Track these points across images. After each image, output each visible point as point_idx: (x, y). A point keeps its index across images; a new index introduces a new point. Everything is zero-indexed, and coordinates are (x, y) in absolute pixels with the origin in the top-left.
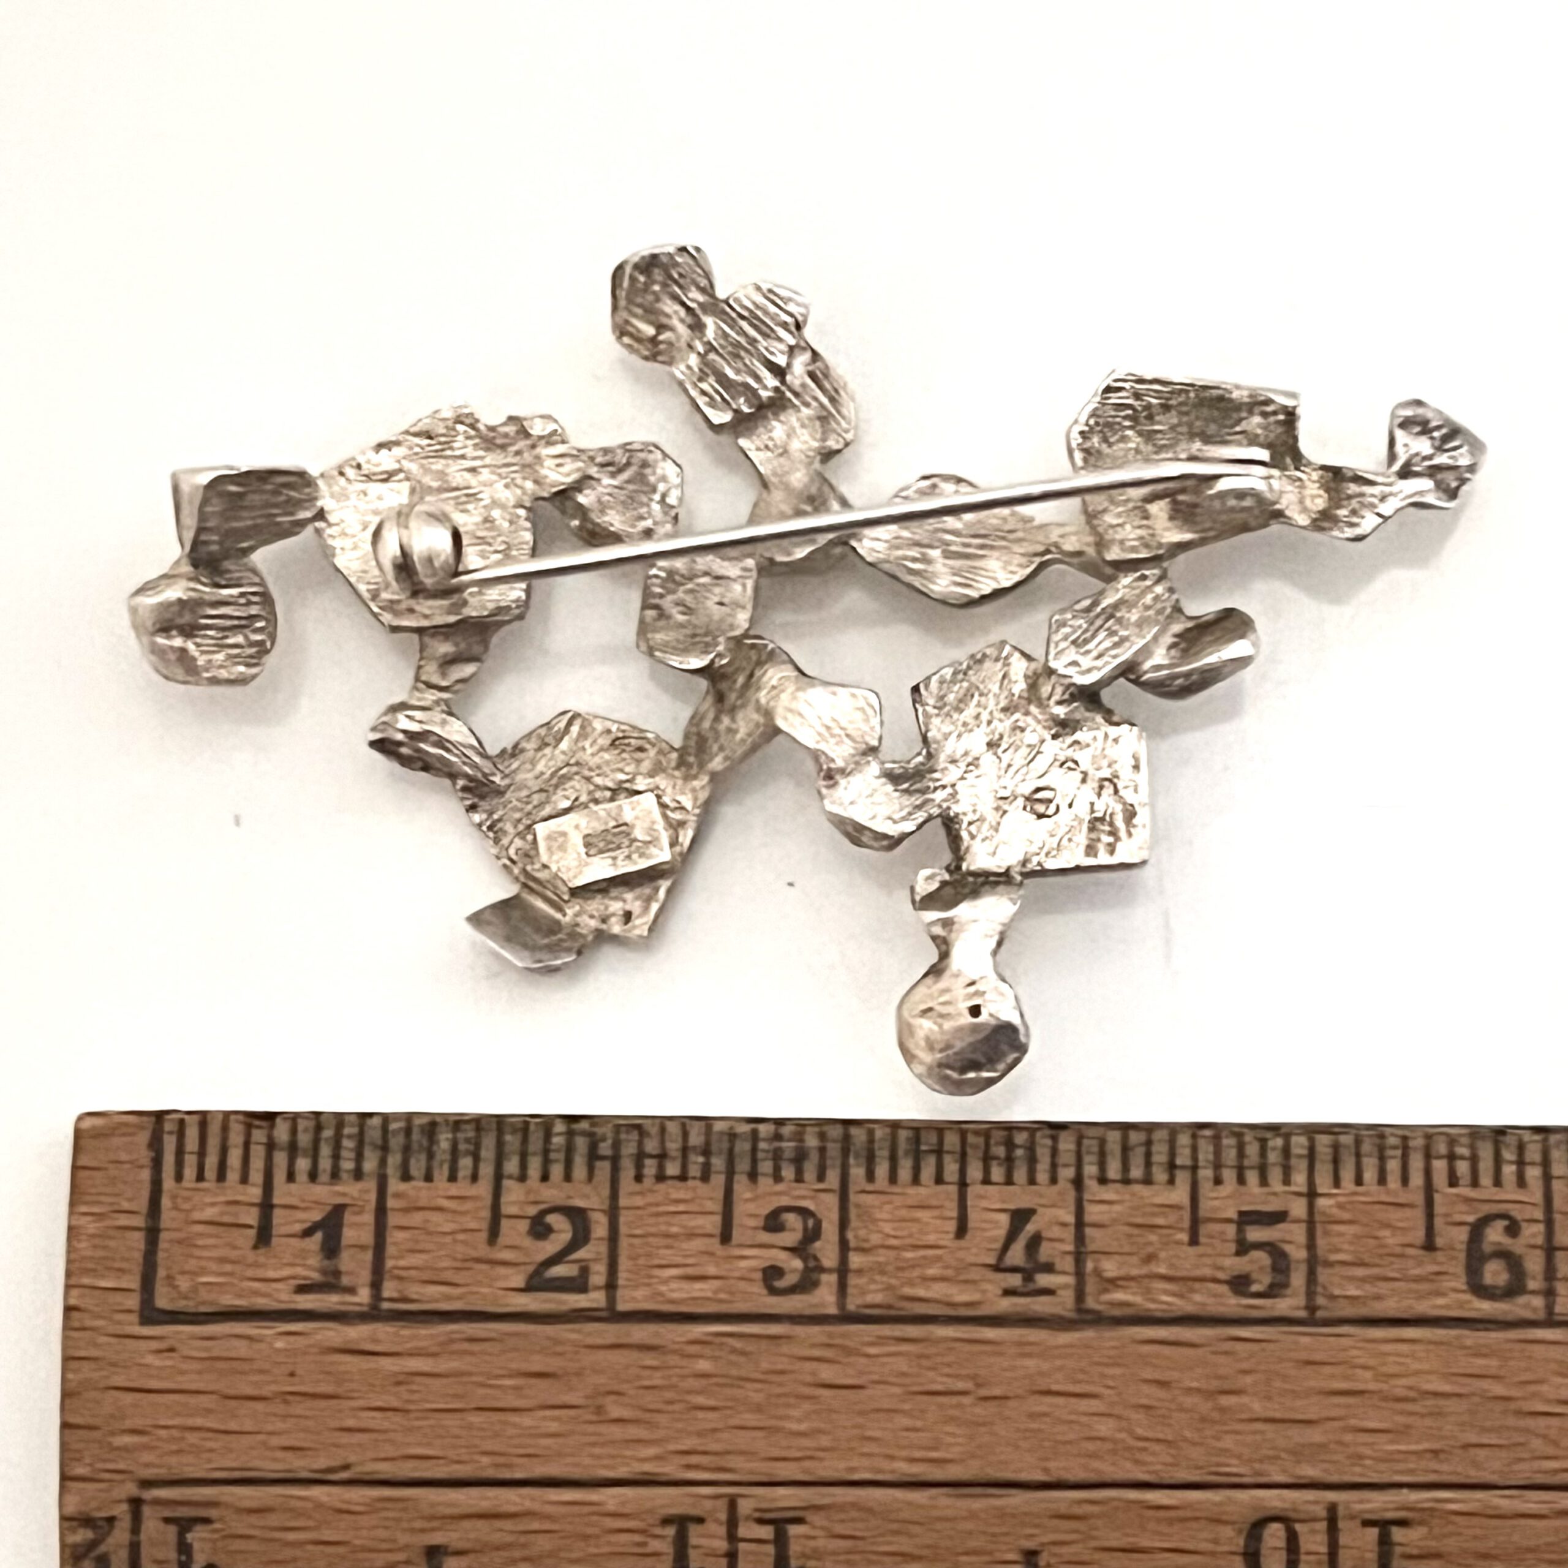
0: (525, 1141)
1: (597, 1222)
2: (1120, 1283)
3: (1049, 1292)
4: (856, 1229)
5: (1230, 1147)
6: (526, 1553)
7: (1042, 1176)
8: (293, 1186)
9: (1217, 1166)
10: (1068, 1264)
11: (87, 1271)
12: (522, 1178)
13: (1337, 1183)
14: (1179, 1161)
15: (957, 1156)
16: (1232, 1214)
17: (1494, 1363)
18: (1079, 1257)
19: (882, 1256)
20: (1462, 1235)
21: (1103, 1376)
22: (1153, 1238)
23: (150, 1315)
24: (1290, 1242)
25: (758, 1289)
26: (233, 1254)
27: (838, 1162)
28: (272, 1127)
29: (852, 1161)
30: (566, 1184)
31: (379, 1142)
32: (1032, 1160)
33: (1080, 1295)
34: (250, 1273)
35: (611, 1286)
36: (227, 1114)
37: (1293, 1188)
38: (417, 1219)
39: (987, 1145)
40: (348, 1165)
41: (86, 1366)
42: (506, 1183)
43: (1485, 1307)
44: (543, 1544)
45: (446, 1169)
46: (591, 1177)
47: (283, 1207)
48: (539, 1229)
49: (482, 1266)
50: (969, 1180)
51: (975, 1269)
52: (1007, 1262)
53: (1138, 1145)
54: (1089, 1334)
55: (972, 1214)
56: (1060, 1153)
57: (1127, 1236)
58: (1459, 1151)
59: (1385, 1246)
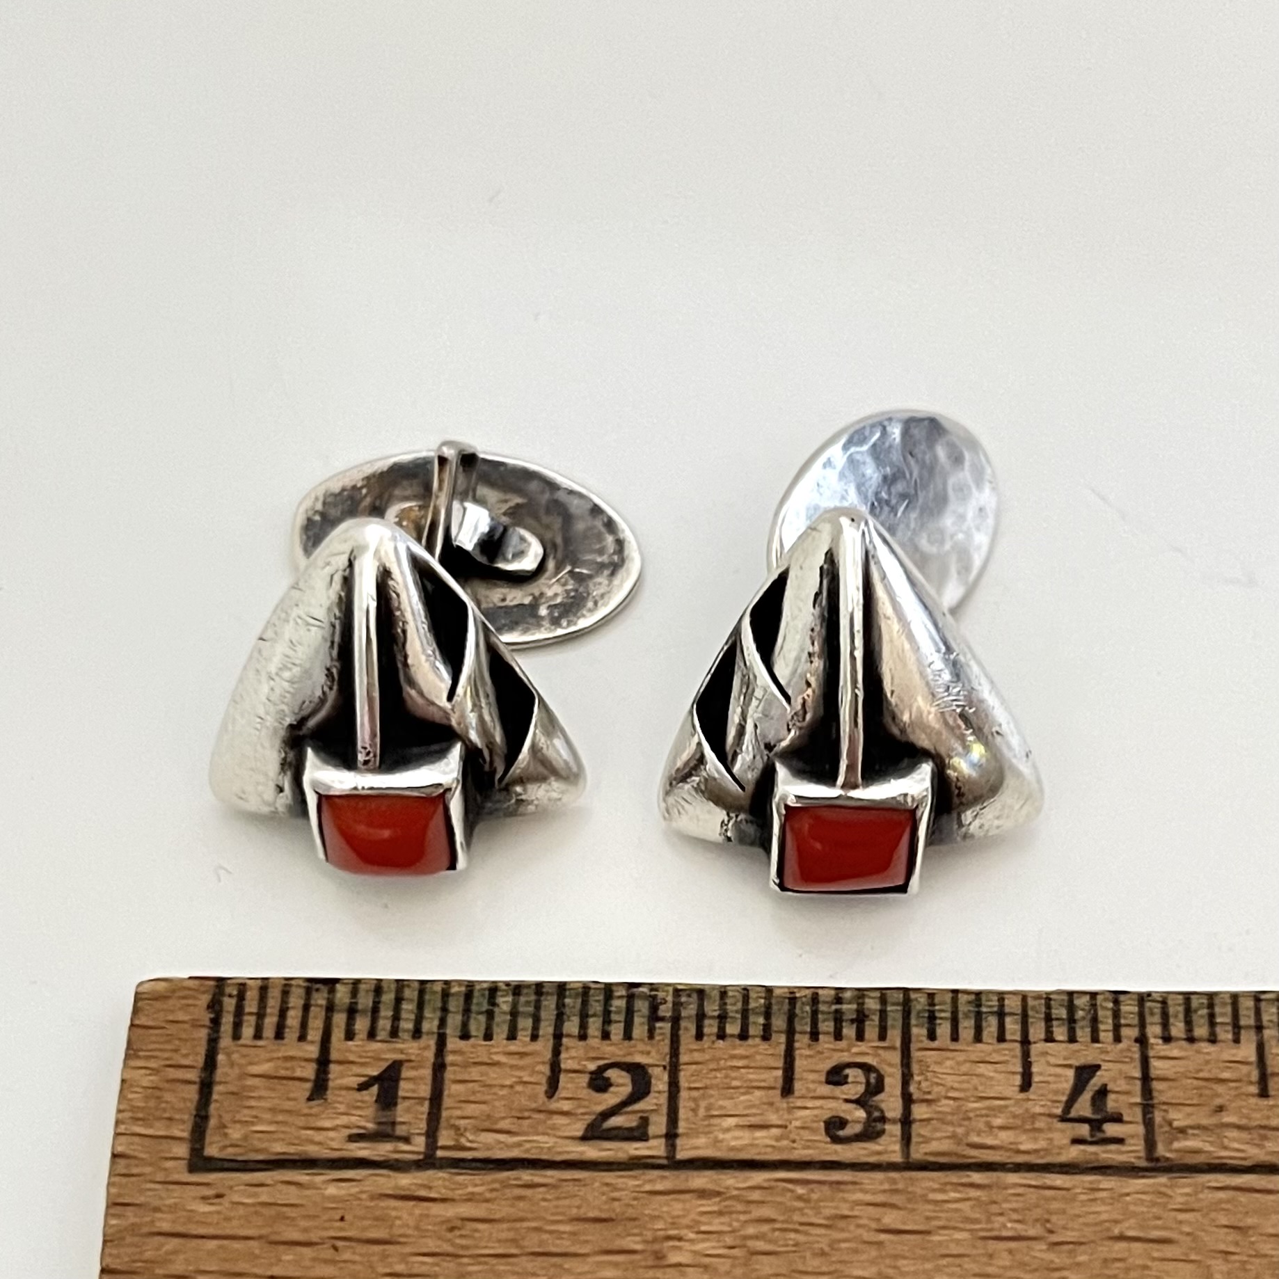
0: (585, 1003)
1: (659, 1078)
2: (1190, 1131)
3: (1119, 1141)
4: (920, 1083)
7: (1106, 1035)
8: (350, 1043)
10: (1136, 1115)
11: (137, 1121)
12: (583, 1037)
14: (1243, 1022)
15: (1018, 1018)
18: (1148, 1107)
19: (946, 1106)
21: (1181, 1222)
22: (1220, 1089)
23: (199, 1162)
25: (822, 1136)
26: (288, 1105)
27: (899, 1023)
28: (332, 991)
29: (913, 1022)
30: (626, 1043)
31: (439, 1004)
32: (1095, 1021)
33: (1150, 1143)
34: (303, 1122)
35: (671, 1136)
36: (288, 981)
38: (475, 1073)
39: (1048, 1007)
40: (407, 1025)
41: (129, 1212)
42: (565, 1040)
45: (505, 1028)
46: (651, 1035)
47: (340, 1063)
48: (599, 1082)
49: (542, 1116)
50: (1031, 1038)
51: (1043, 1118)
52: (1073, 1114)
53: (1201, 1006)
54: (1163, 1179)
55: (1035, 1069)
56: (1122, 1015)
57: (1197, 1088)
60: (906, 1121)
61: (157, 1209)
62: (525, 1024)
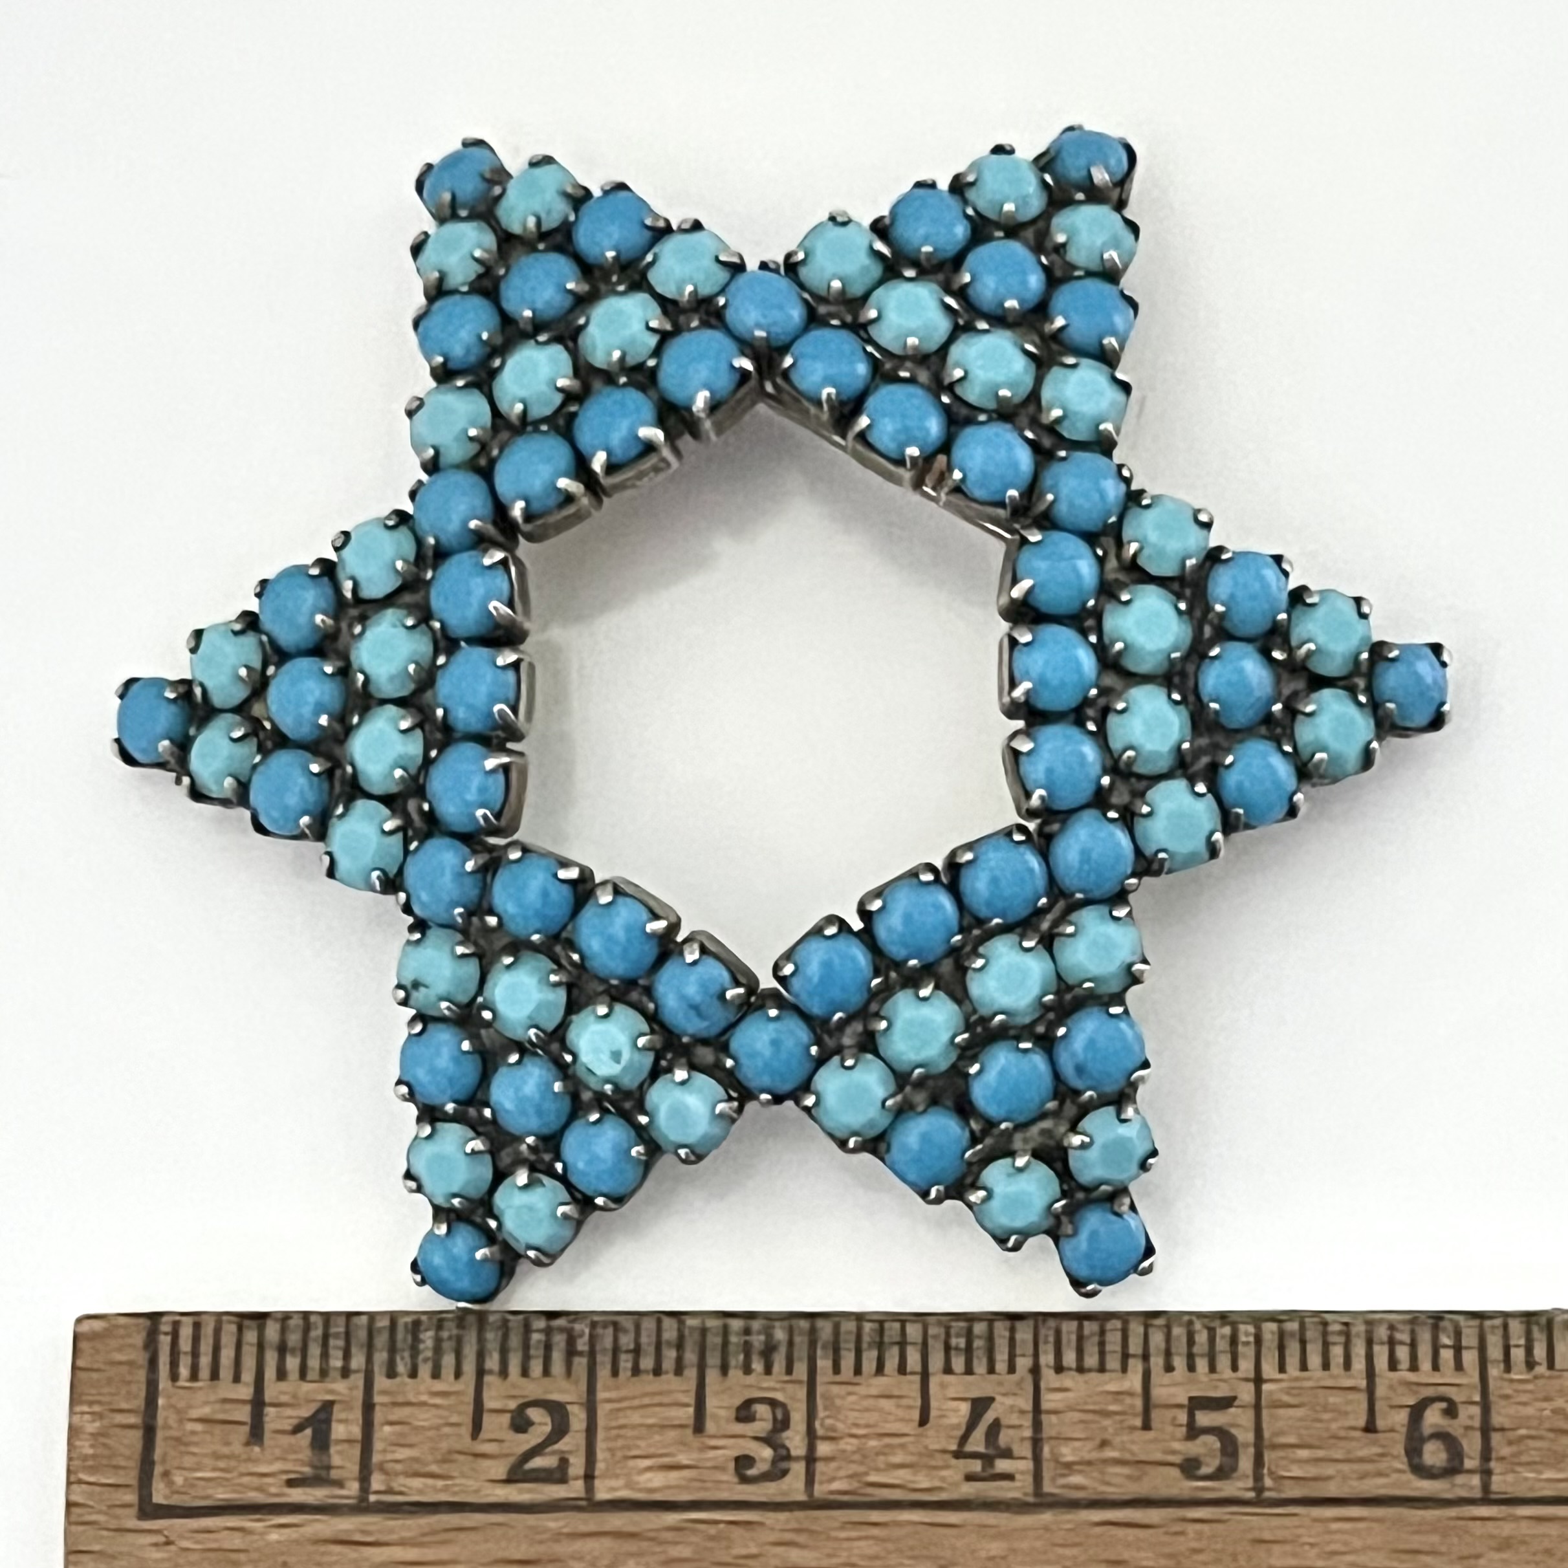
0: (505, 1337)
1: (577, 1416)
2: (1076, 1467)
3: (1009, 1477)
4: (823, 1419)
5: (1181, 1332)
7: (1001, 1366)
8: (283, 1386)
9: (1168, 1354)
10: (1026, 1450)
11: (88, 1469)
12: (504, 1373)
13: (1282, 1369)
14: (1131, 1350)
15: (919, 1347)
16: (1182, 1399)
17: (1435, 1539)
18: (1037, 1443)
19: (848, 1445)
20: (1402, 1417)
22: (1107, 1422)
23: (148, 1510)
24: (1237, 1426)
25: (729, 1476)
26: (226, 1450)
27: (805, 1354)
28: (262, 1326)
29: (819, 1352)
30: (547, 1380)
31: (365, 1341)
32: (991, 1350)
33: (1038, 1479)
34: (243, 1468)
35: (589, 1477)
36: (219, 1315)
37: (1240, 1374)
38: (403, 1414)
39: (948, 1335)
40: (336, 1362)
42: (487, 1379)
43: (1426, 1487)
45: (429, 1365)
46: (569, 1372)
47: (274, 1405)
48: (520, 1424)
49: (466, 1459)
50: (931, 1369)
51: (938, 1455)
52: (970, 1448)
53: (1092, 1334)
54: (1047, 1517)
55: (934, 1404)
56: (1018, 1343)
57: (1082, 1422)
58: (1399, 1336)
59: (1327, 1429)
60: (811, 1459)
61: (112, 1557)
62: (448, 1360)
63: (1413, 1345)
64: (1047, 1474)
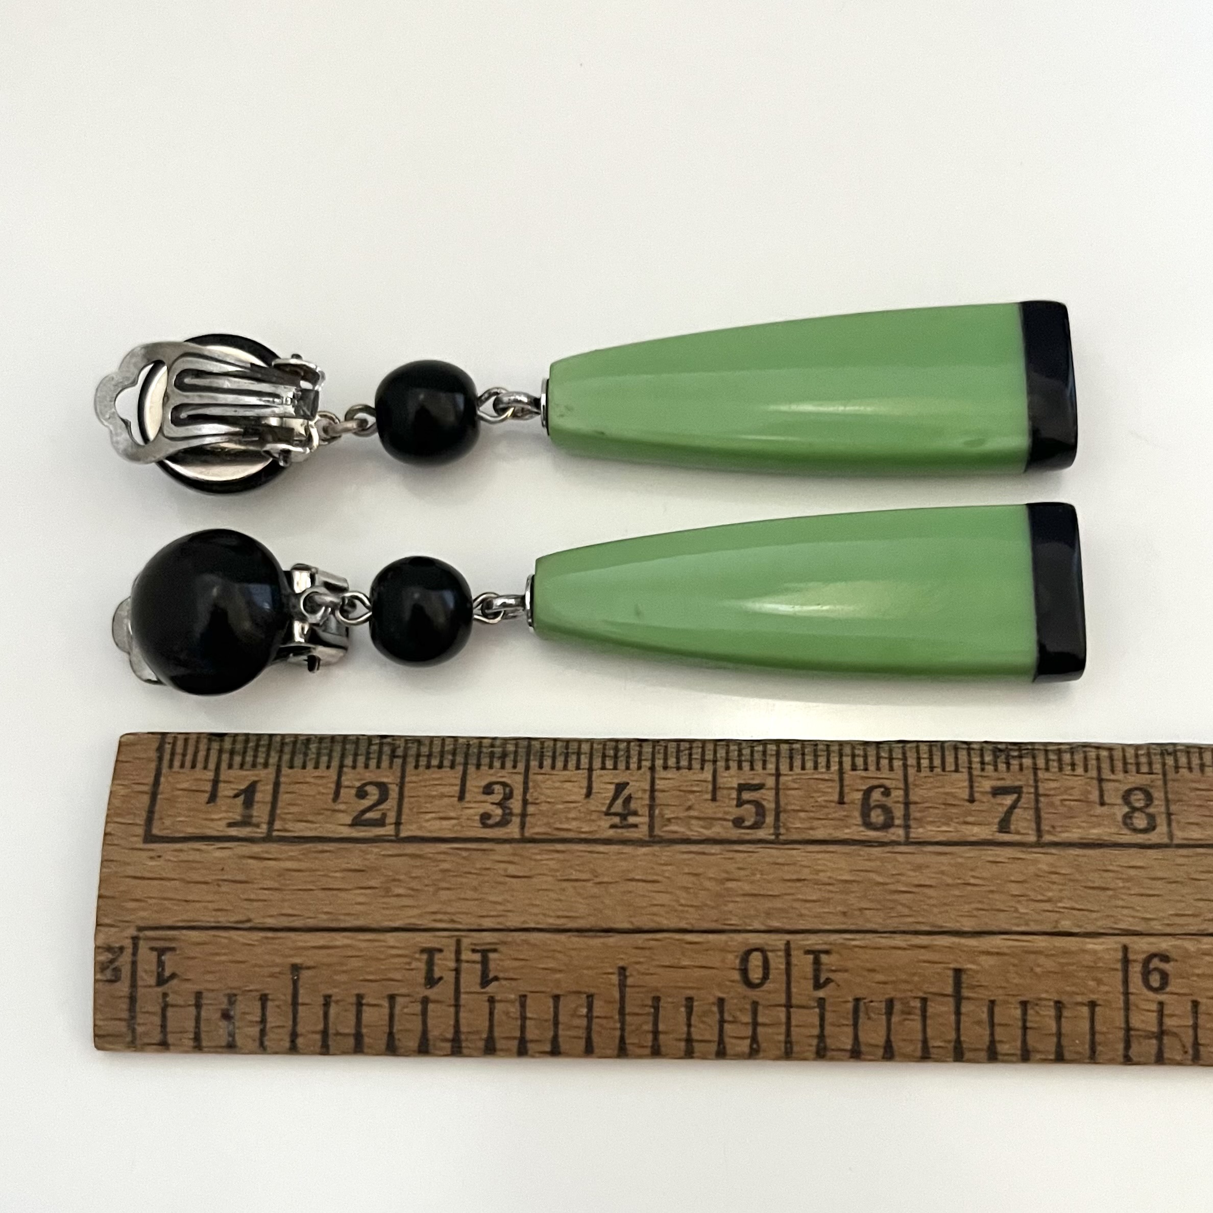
0: (357, 748)
1: (394, 790)
2: (673, 821)
3: (635, 826)
4: (532, 793)
5: (735, 750)
6: (345, 968)
7: (633, 766)
8: (230, 771)
9: (727, 760)
10: (645, 811)
11: (119, 815)
12: (354, 767)
13: (791, 769)
14: (707, 758)
15: (588, 755)
16: (736, 786)
17: (878, 863)
18: (651, 807)
19: (544, 807)
20: (859, 796)
21: (663, 871)
22: (691, 796)
23: (149, 838)
24: (764, 799)
25: (478, 824)
26: (197, 806)
27: (524, 759)
28: (222, 741)
29: (532, 758)
30: (378, 771)
31: (279, 748)
32: (628, 757)
33: (651, 827)
34: (204, 817)
35: (398, 824)
36: (199, 734)
37: (768, 771)
38: (295, 788)
39: (604, 749)
40: (261, 760)
41: (112, 865)
42: (345, 769)
43: (872, 834)
44: (355, 963)
45: (313, 762)
46: (391, 767)
47: (225, 782)
48: (361, 794)
49: (329, 813)
50: (594, 767)
51: (596, 813)
52: (613, 810)
53: (685, 750)
54: (656, 848)
55: (595, 785)
56: (643, 754)
57: (678, 796)
58: (857, 752)
59: (817, 802)
60: (524, 815)
61: (128, 864)
62: (324, 759)
63: (865, 757)
64: (657, 825)
